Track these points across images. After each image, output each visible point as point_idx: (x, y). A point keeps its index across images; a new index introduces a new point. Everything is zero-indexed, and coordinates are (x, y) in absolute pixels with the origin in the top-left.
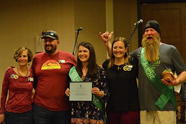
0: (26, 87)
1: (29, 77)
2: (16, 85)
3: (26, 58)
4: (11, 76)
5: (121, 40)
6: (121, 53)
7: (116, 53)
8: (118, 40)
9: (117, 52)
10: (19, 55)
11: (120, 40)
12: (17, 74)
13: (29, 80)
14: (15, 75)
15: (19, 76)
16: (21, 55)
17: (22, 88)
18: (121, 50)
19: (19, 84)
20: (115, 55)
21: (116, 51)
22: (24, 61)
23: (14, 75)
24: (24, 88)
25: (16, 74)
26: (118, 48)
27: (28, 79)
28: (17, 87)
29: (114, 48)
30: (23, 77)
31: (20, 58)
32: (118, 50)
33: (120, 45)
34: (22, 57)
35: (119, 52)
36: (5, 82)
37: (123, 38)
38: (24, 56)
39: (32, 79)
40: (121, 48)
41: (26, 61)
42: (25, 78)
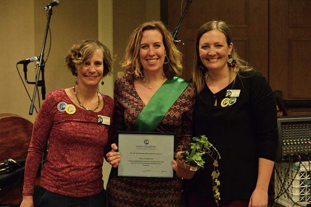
0: (93, 137)
1: (101, 113)
2: (70, 129)
3: (101, 68)
4: (59, 105)
5: (218, 28)
6: (220, 57)
7: (208, 59)
8: (210, 29)
9: (210, 55)
10: (85, 59)
11: (215, 27)
12: (73, 104)
13: (101, 122)
14: (68, 104)
15: (77, 108)
16: (88, 60)
17: (84, 138)
18: (220, 50)
19: (78, 127)
20: (205, 62)
21: (208, 54)
22: (96, 74)
23: (66, 104)
24: (87, 138)
25: (70, 102)
26: (212, 47)
27: (98, 118)
28: (73, 134)
29: (203, 47)
30: (86, 113)
31: (86, 68)
32: (213, 51)
33: (216, 40)
34: (92, 64)
35: (215, 55)
36: (42, 119)
37: (221, 23)
38: (97, 63)
39: (106, 120)
40: (218, 45)
41: (99, 74)
42: (92, 116)
